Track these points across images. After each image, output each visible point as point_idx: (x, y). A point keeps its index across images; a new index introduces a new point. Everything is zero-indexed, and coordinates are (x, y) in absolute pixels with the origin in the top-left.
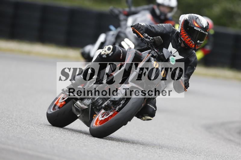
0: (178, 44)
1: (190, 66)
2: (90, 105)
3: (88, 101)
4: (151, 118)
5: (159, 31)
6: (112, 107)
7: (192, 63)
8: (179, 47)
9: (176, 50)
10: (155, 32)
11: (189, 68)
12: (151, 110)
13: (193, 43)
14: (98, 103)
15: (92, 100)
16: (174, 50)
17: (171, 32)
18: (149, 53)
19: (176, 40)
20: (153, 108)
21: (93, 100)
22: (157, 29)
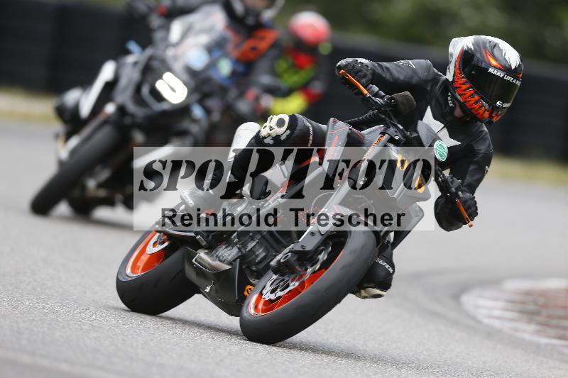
0: (446, 111)
1: (476, 163)
2: (235, 260)
3: (229, 252)
4: (383, 293)
5: (402, 77)
6: (297, 267)
7: (480, 156)
8: (448, 119)
9: (443, 125)
10: (391, 80)
11: (474, 169)
12: (381, 273)
13: (487, 107)
14: (254, 256)
15: (239, 249)
16: (437, 126)
17: (429, 81)
18: (383, 133)
19: (441, 100)
20: (387, 266)
21: (243, 250)
22: (396, 74)
